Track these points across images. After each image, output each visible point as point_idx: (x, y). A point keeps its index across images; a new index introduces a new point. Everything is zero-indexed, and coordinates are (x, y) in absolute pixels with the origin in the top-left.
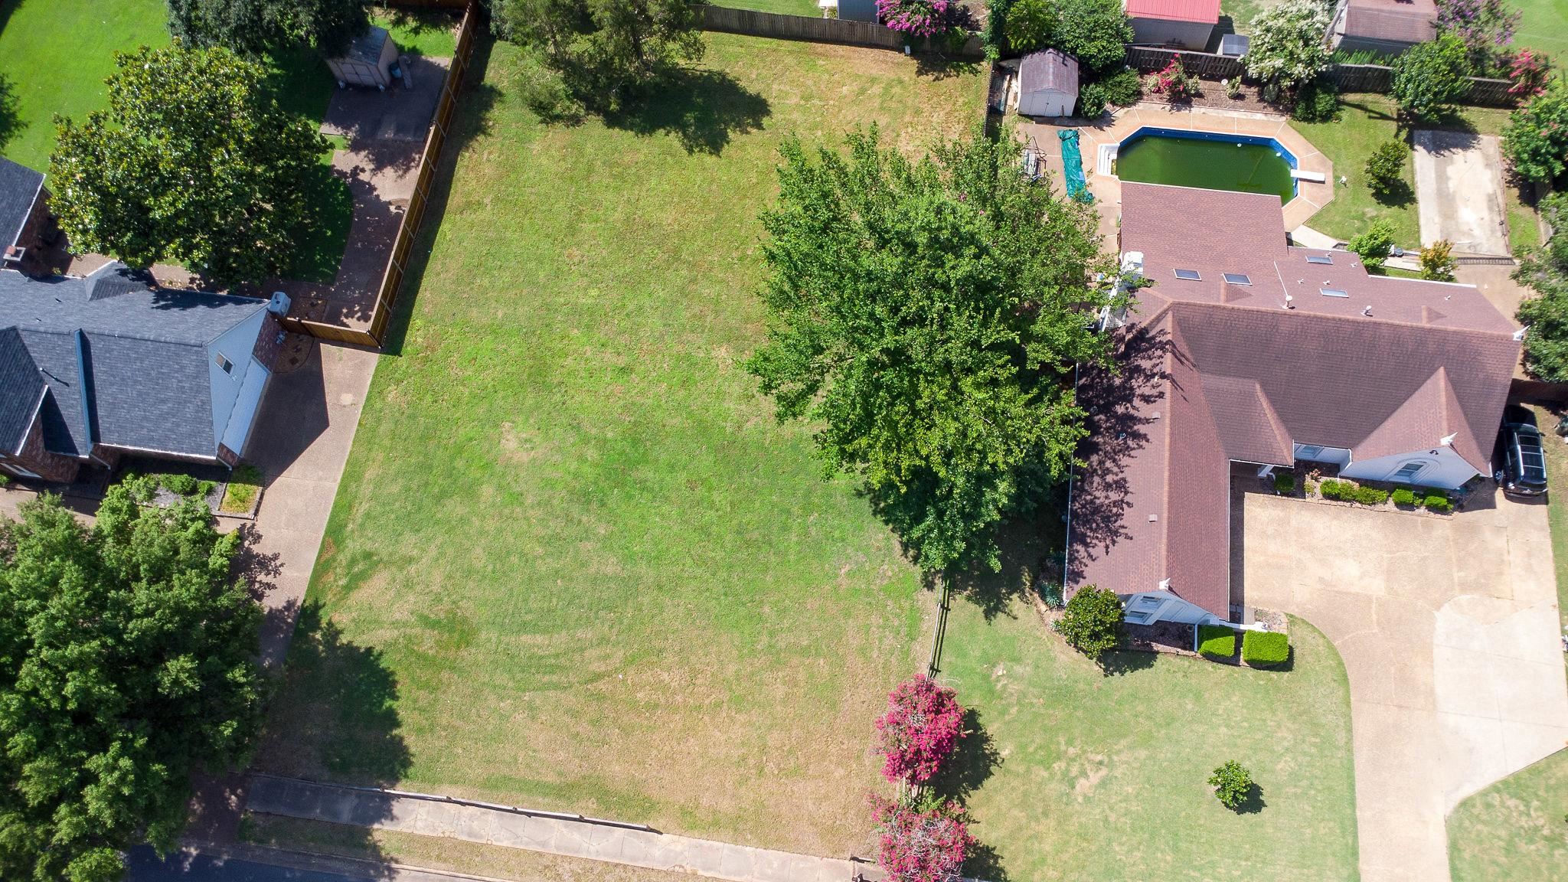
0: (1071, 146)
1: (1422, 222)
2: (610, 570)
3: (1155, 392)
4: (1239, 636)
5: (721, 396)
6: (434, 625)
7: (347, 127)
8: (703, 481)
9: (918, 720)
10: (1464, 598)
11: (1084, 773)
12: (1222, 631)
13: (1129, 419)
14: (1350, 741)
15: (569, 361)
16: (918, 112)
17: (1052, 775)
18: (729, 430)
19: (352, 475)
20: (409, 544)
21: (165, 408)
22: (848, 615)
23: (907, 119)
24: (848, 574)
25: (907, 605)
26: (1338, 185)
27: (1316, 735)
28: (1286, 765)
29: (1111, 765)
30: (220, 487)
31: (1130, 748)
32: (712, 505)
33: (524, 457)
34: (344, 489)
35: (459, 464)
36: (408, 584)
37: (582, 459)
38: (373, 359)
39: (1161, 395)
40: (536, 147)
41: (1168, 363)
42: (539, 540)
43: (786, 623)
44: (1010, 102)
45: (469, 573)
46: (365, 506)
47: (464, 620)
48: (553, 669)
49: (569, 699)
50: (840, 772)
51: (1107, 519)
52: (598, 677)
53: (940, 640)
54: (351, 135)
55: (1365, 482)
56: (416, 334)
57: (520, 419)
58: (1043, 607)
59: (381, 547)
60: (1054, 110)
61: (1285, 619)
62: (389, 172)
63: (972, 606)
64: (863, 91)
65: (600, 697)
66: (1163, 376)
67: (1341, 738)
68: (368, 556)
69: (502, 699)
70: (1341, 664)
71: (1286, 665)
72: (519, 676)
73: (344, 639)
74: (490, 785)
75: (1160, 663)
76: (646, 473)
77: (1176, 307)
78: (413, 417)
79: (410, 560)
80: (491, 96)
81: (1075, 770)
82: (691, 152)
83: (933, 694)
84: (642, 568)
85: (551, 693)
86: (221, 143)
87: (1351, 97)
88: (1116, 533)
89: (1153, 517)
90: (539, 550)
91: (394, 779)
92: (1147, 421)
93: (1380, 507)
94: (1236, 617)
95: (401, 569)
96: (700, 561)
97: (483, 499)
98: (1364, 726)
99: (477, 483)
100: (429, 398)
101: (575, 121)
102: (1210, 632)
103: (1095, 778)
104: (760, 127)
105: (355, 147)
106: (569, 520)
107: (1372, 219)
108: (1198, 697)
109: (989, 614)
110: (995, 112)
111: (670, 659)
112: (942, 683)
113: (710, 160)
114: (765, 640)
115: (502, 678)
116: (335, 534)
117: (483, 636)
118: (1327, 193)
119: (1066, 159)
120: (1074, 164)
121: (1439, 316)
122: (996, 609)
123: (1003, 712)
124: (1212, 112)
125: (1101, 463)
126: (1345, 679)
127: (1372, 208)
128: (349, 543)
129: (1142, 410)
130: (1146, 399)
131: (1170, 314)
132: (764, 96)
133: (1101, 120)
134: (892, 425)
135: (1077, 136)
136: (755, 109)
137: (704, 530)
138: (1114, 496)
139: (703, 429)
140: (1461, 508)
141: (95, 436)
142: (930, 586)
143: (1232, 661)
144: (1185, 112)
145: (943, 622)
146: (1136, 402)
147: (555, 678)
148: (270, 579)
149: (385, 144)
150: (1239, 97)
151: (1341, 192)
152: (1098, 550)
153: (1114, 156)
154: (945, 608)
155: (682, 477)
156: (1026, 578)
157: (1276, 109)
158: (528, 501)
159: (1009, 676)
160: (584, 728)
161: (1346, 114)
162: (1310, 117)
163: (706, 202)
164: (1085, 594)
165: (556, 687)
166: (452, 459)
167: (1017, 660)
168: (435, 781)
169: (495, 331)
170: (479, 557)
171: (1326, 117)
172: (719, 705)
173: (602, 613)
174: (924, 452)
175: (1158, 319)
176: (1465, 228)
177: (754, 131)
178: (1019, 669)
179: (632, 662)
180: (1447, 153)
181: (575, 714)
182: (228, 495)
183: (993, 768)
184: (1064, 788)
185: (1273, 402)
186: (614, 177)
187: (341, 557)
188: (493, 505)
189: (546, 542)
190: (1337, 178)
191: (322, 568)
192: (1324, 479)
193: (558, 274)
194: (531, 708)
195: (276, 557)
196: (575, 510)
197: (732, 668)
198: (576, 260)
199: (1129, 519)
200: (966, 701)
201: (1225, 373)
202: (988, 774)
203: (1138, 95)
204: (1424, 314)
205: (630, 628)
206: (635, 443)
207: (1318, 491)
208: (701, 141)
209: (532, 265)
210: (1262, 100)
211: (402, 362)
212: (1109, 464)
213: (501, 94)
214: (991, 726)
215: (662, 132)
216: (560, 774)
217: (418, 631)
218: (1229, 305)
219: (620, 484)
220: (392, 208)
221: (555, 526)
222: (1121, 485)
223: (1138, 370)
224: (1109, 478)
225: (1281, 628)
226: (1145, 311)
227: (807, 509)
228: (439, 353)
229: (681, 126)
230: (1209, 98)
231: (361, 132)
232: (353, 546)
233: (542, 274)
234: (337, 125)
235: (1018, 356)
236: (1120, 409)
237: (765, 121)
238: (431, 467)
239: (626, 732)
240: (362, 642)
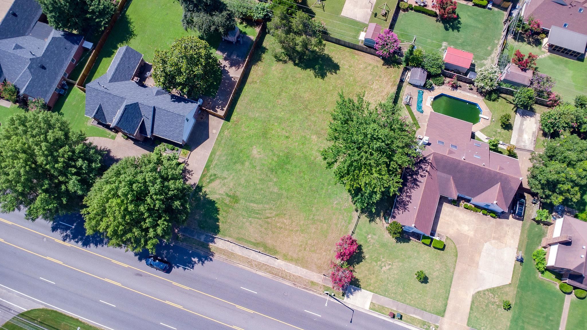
0: (421, 95)
1: (512, 136)
2: (275, 191)
3: (424, 175)
4: (432, 240)
5: (312, 149)
6: (230, 196)
7: (224, 53)
8: (303, 172)
9: (346, 246)
10: (493, 241)
11: (385, 266)
12: (428, 238)
13: (415, 180)
14: (454, 271)
15: (273, 132)
16: (380, 77)
17: (377, 265)
18: (312, 159)
19: (213, 153)
20: (225, 174)
21: (171, 129)
22: (334, 214)
23: (377, 78)
24: (336, 204)
25: (350, 215)
26: (491, 121)
27: (446, 268)
28: (436, 274)
29: (392, 265)
30: (180, 149)
31: (398, 262)
32: (304, 179)
33: (257, 156)
34: (211, 156)
35: (241, 155)
36: (224, 185)
37: (273, 160)
38: (223, 121)
39: (425, 176)
40: (273, 68)
41: (428, 168)
42: (259, 179)
43: (318, 214)
44: (407, 79)
45: (240, 185)
46: (216, 162)
47: (237, 197)
48: (257, 214)
49: (260, 222)
50: (324, 253)
51: (405, 205)
52: (268, 218)
53: (356, 225)
54: (225, 56)
55: (477, 206)
56: (234, 117)
57: (258, 146)
58: (384, 222)
59: (219, 174)
60: (418, 84)
61: (445, 237)
62: (234, 68)
63: (366, 218)
64: (366, 67)
65: (268, 223)
66: (427, 171)
67: (452, 270)
68: (215, 175)
69: (244, 218)
70: (457, 251)
71: (443, 249)
72: (249, 214)
73: (208, 196)
74: (238, 239)
75: (411, 242)
76: (288, 166)
77: (434, 153)
78: (231, 140)
79: (225, 178)
80: (264, 50)
81: (383, 265)
82: (316, 77)
83: (351, 240)
84: (284, 192)
85: (256, 220)
86: (197, 65)
87: (503, 95)
88: (406, 209)
89: (415, 208)
90: (258, 182)
91: (216, 234)
92: (420, 182)
93: (478, 213)
94: (433, 234)
95: (223, 180)
96: (299, 193)
97: (246, 166)
98: (458, 269)
99: (245, 161)
100: (235, 135)
101: (285, 62)
102: (425, 237)
103: (387, 267)
104: (336, 73)
105: (225, 59)
106: (267, 176)
107: (499, 133)
108: (418, 252)
109: (370, 221)
110: (402, 81)
111: (287, 217)
112: (354, 237)
113: (320, 80)
114: (312, 216)
115: (244, 213)
116: (207, 167)
117: (241, 201)
118: (488, 123)
119: (418, 99)
120: (420, 102)
121: (503, 169)
122: (373, 220)
123: (368, 247)
124: (463, 92)
125: (407, 189)
126: (457, 256)
127: (500, 130)
128: (211, 170)
129: (419, 178)
130: (422, 176)
131: (432, 155)
132: (338, 64)
133: (431, 89)
134: (354, 176)
135: (423, 93)
136: (336, 67)
137: (301, 185)
138: (408, 199)
139: (306, 158)
140: (499, 218)
141: (152, 132)
142: (357, 211)
143: (429, 245)
144: (455, 91)
145: (358, 221)
146: (419, 176)
147: (258, 216)
148: (190, 176)
149: (233, 60)
150: (471, 89)
151: (492, 123)
152: (401, 212)
153: (432, 100)
154: (359, 217)
155: (298, 169)
156: (382, 214)
157: (481, 95)
158: (257, 168)
159: (371, 238)
160: (263, 230)
161: (500, 100)
162: (490, 99)
163: (317, 93)
164: (394, 223)
165: (258, 218)
166: (239, 153)
167: (375, 234)
168: (225, 236)
169: (255, 120)
170: (243, 181)
171: (494, 100)
172: (297, 231)
173: (272, 202)
174: (360, 183)
175: (429, 155)
176: (524, 140)
177: (334, 74)
178: (374, 237)
179: (277, 216)
180: (525, 117)
181: (261, 226)
182: (182, 152)
183: (363, 260)
184: (379, 268)
185: (455, 182)
186: (293, 81)
187: (208, 174)
188: (248, 167)
189: (261, 180)
190: (492, 119)
191: (203, 176)
192: (465, 203)
193: (274, 106)
194: (251, 223)
195: (192, 171)
196: (269, 173)
197: (302, 223)
198: (279, 103)
199: (410, 206)
200: (359, 242)
201: (444, 172)
202: (361, 261)
203: (443, 83)
204: (498, 168)
205: (278, 207)
206: (287, 158)
207: (463, 206)
208: (319, 74)
209: (267, 103)
210: (477, 91)
211: (230, 124)
212: (408, 190)
213: (267, 50)
214: (364, 249)
215: (309, 70)
216: (256, 240)
217: (225, 197)
218: (448, 156)
219: (282, 169)
220: (233, 79)
221: (263, 176)
222: (410, 197)
223: (421, 167)
224: (408, 194)
225: (444, 240)
226: (427, 152)
227: (329, 184)
228: (240, 123)
229: (314, 69)
230: (463, 88)
231: (227, 55)
232: (212, 172)
233: (269, 106)
234: (221, 52)
236: (414, 177)
237: (338, 72)
238: (233, 154)
239: (273, 233)
240: (212, 197)
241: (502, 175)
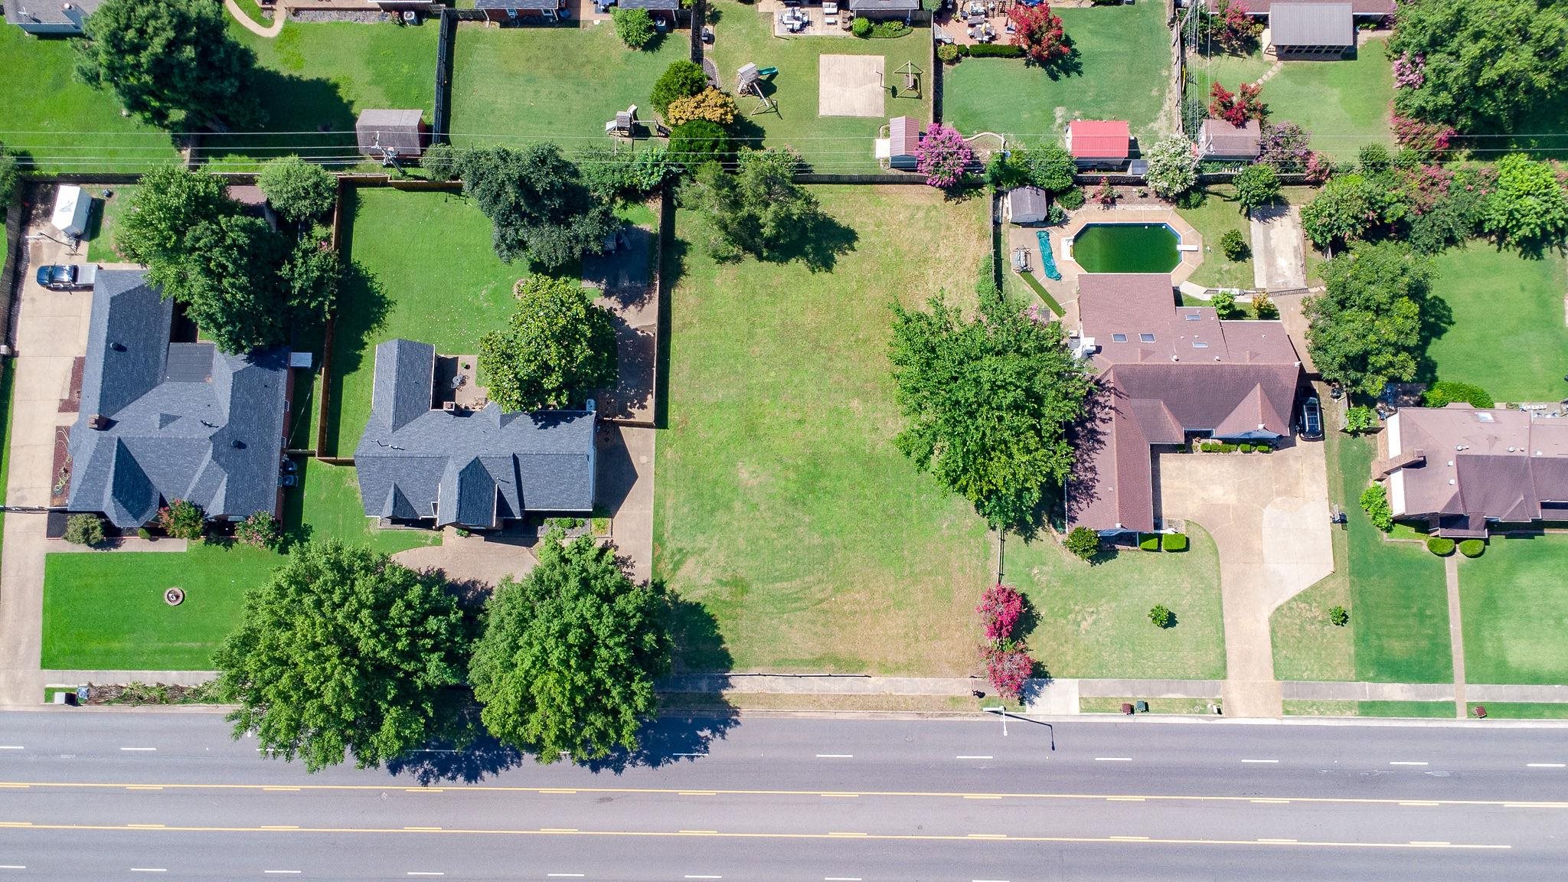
0: (1044, 241)
1: (1255, 270)
2: (816, 542)
3: (1107, 417)
4: (1160, 537)
5: (860, 430)
6: (726, 584)
7: (599, 281)
8: (859, 483)
9: (1001, 608)
10: (1278, 500)
11: (1085, 619)
12: (1150, 536)
13: (1093, 432)
14: (1219, 584)
15: (767, 420)
16: (948, 228)
17: (1068, 622)
18: (867, 451)
19: (659, 506)
20: (701, 541)
21: (563, 488)
22: (951, 550)
23: (942, 234)
24: (947, 527)
25: (981, 541)
26: (1205, 252)
27: (1202, 583)
28: (1188, 600)
29: (1098, 613)
30: (588, 521)
31: (1108, 602)
32: (865, 497)
33: (754, 482)
34: (656, 513)
35: (718, 491)
36: (706, 563)
37: (787, 479)
38: (653, 432)
39: (1110, 419)
40: (718, 281)
41: (1112, 401)
42: (773, 529)
43: (918, 559)
44: (1005, 214)
45: (738, 554)
46: (671, 522)
47: (742, 580)
48: (796, 600)
49: (808, 615)
50: (957, 635)
51: (1087, 488)
52: (821, 601)
53: (1002, 557)
54: (603, 287)
55: (1227, 441)
56: (674, 415)
57: (747, 459)
58: (1055, 533)
59: (688, 546)
60: (1033, 219)
61: (1184, 523)
62: (631, 307)
63: (1017, 537)
64: (912, 216)
65: (825, 612)
66: (1111, 408)
67: (1215, 583)
68: (680, 550)
69: (772, 619)
70: (1214, 544)
71: (1186, 549)
72: (779, 606)
73: (681, 599)
74: (778, 663)
75: (1120, 556)
76: (825, 482)
77: (1114, 367)
78: (684, 466)
79: (705, 550)
80: (682, 247)
81: (1079, 618)
82: (813, 272)
83: (1006, 594)
84: (834, 538)
85: (798, 613)
87: (1212, 188)
88: (1092, 496)
89: (1111, 489)
90: (774, 535)
91: (728, 669)
92: (1104, 434)
93: (1233, 453)
94: (1158, 525)
95: (700, 555)
96: (865, 530)
97: (736, 510)
98: (1226, 576)
99: (731, 500)
100: (690, 453)
101: (737, 259)
102: (1146, 537)
103: (1090, 620)
104: (853, 249)
105: (608, 294)
106: (788, 516)
107: (1226, 271)
108: (1141, 571)
109: (1026, 540)
110: (997, 224)
111: (859, 587)
112: (1007, 584)
113: (825, 276)
114: (908, 570)
115: (769, 609)
116: (658, 540)
117: (754, 587)
118: (1199, 258)
119: (1042, 251)
120: (1048, 257)
121: (1257, 354)
122: (1031, 537)
123: (1039, 592)
124: (1129, 208)
125: (1081, 456)
126: (1216, 552)
127: (1228, 265)
128: (668, 544)
129: (1100, 427)
130: (1103, 421)
131: (1112, 372)
132: (852, 227)
133: (1063, 221)
135: (1048, 235)
136: (848, 237)
137: (864, 513)
138: (1090, 475)
139: (852, 453)
140: (1277, 449)
141: (522, 505)
142: (994, 529)
143: (1159, 550)
144: (1112, 209)
145: (1002, 548)
146: (1098, 422)
147: (798, 605)
148: (629, 570)
149: (624, 291)
150: (1145, 195)
151: (1208, 256)
152: (1083, 505)
153: (1071, 243)
154: (1003, 540)
155: (846, 482)
156: (1045, 518)
157: (1167, 202)
158: (762, 508)
159: (1040, 573)
160: (819, 629)
161: (1210, 200)
162: (1187, 205)
163: (828, 306)
164: (1078, 530)
165: (800, 609)
166: (713, 488)
167: (1043, 564)
168: (747, 666)
169: (718, 406)
170: (742, 544)
171: (1197, 206)
172: (889, 607)
173: (817, 566)
175: (1106, 374)
176: (1280, 272)
177: (849, 252)
178: (1045, 568)
179: (838, 591)
180: (1270, 221)
181: (813, 622)
182: (593, 526)
183: (1038, 622)
184: (1075, 627)
185: (1171, 410)
186: (769, 295)
187: (665, 553)
188: (743, 513)
189: (779, 529)
190: (1205, 246)
191: (656, 561)
192: (1203, 441)
193: (748, 365)
194: (788, 622)
195: (630, 558)
196: (790, 510)
197: (892, 588)
198: (758, 354)
199: (1098, 488)
200: (1020, 591)
201: (1144, 397)
202: (1035, 625)
203: (1083, 201)
204: (1248, 356)
205: (834, 572)
206: (816, 465)
207: (1199, 448)
208: (819, 264)
209: (732, 361)
210: (1158, 196)
211: (669, 432)
212: (1085, 457)
213: (690, 244)
214: (1034, 600)
215: (793, 260)
216: (812, 654)
217: (718, 588)
218: (1143, 363)
219: (812, 492)
220: (639, 332)
221: (780, 520)
222: (1092, 469)
223: (1097, 403)
224: (1087, 465)
225: (1182, 530)
226: (1098, 369)
227: (919, 492)
228: (690, 423)
229: (805, 255)
230: (1126, 198)
231: (608, 283)
232: (671, 546)
233: (739, 366)
234: (592, 280)
235: (1038, 433)
236: (1089, 425)
237: (856, 245)
238: (702, 494)
239: (842, 628)
240: (691, 597)
241: (1257, 370)
